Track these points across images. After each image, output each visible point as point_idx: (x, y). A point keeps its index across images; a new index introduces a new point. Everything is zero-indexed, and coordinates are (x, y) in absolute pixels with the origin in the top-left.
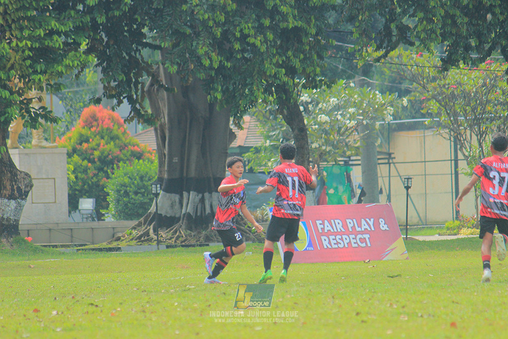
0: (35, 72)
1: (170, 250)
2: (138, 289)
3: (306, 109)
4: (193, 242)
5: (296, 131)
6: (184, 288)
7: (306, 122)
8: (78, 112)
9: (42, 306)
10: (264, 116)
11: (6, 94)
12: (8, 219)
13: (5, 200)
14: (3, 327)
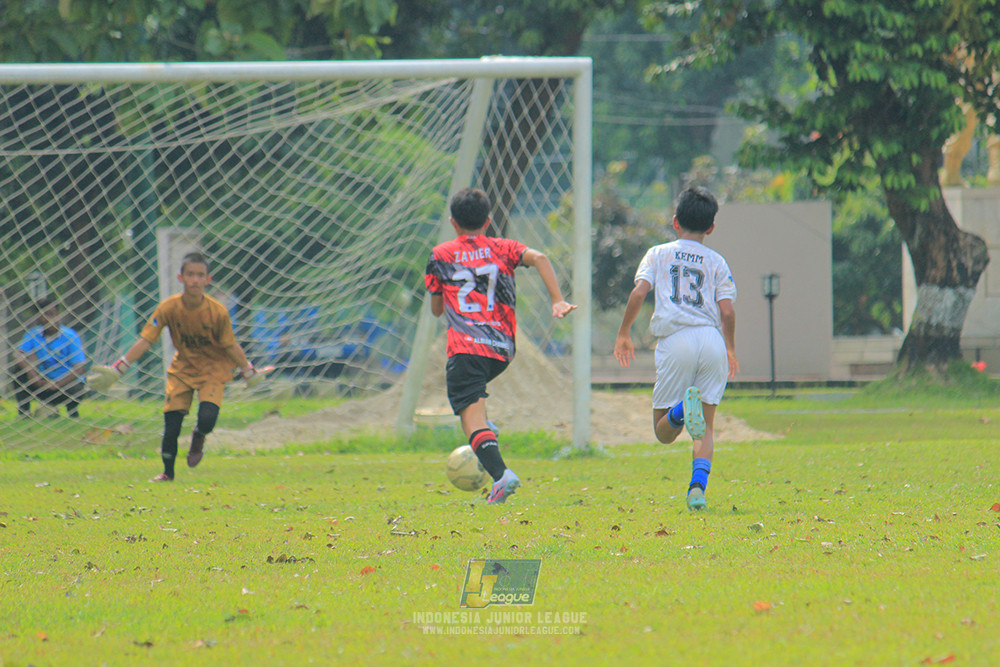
11: (938, 79)
12: (939, 327)
13: (935, 290)
14: (932, 537)
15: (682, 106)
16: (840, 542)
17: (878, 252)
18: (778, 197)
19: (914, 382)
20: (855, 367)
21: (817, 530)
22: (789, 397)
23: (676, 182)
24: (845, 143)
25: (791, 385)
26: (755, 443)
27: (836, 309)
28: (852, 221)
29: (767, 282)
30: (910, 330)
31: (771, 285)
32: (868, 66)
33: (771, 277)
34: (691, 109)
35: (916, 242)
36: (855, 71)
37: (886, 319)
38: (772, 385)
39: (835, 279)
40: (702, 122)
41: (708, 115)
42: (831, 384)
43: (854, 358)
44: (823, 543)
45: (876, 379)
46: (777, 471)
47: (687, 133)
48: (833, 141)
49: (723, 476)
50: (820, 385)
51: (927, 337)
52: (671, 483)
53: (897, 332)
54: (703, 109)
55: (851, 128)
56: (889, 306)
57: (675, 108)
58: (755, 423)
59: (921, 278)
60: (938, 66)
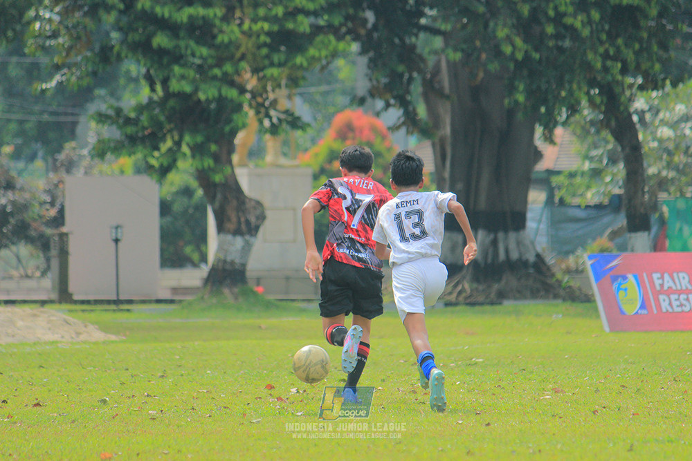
0: (272, 65)
1: (450, 309)
2: (406, 361)
3: (642, 120)
4: (481, 299)
5: (627, 150)
6: (468, 362)
7: (641, 137)
8: (329, 118)
9: (277, 381)
10: (583, 128)
11: (232, 93)
12: (232, 263)
13: (229, 237)
14: (225, 408)
15: (54, 107)
16: (162, 411)
17: (191, 211)
18: (122, 172)
19: (214, 300)
20: (175, 290)
21: (146, 402)
22: (128, 310)
23: (50, 160)
24: (169, 137)
25: (130, 302)
26: (104, 343)
27: (162, 250)
28: (174, 189)
29: (114, 231)
30: (213, 265)
31: (116, 233)
32: (183, 83)
33: (117, 228)
34: (61, 109)
35: (217, 204)
36: (175, 86)
37: (196, 257)
38: (117, 302)
39: (162, 229)
40: (70, 119)
41: (72, 114)
42: (159, 301)
43: (174, 283)
44: (150, 412)
45: (189, 298)
46: (119, 362)
47: (59, 126)
48: (160, 135)
49: (81, 365)
50: (150, 302)
51: (224, 270)
52: (44, 370)
53: (203, 266)
54: (69, 110)
55: (172, 126)
56: (198, 248)
57: (50, 109)
58: (105, 328)
59: (221, 228)
60: (232, 84)
